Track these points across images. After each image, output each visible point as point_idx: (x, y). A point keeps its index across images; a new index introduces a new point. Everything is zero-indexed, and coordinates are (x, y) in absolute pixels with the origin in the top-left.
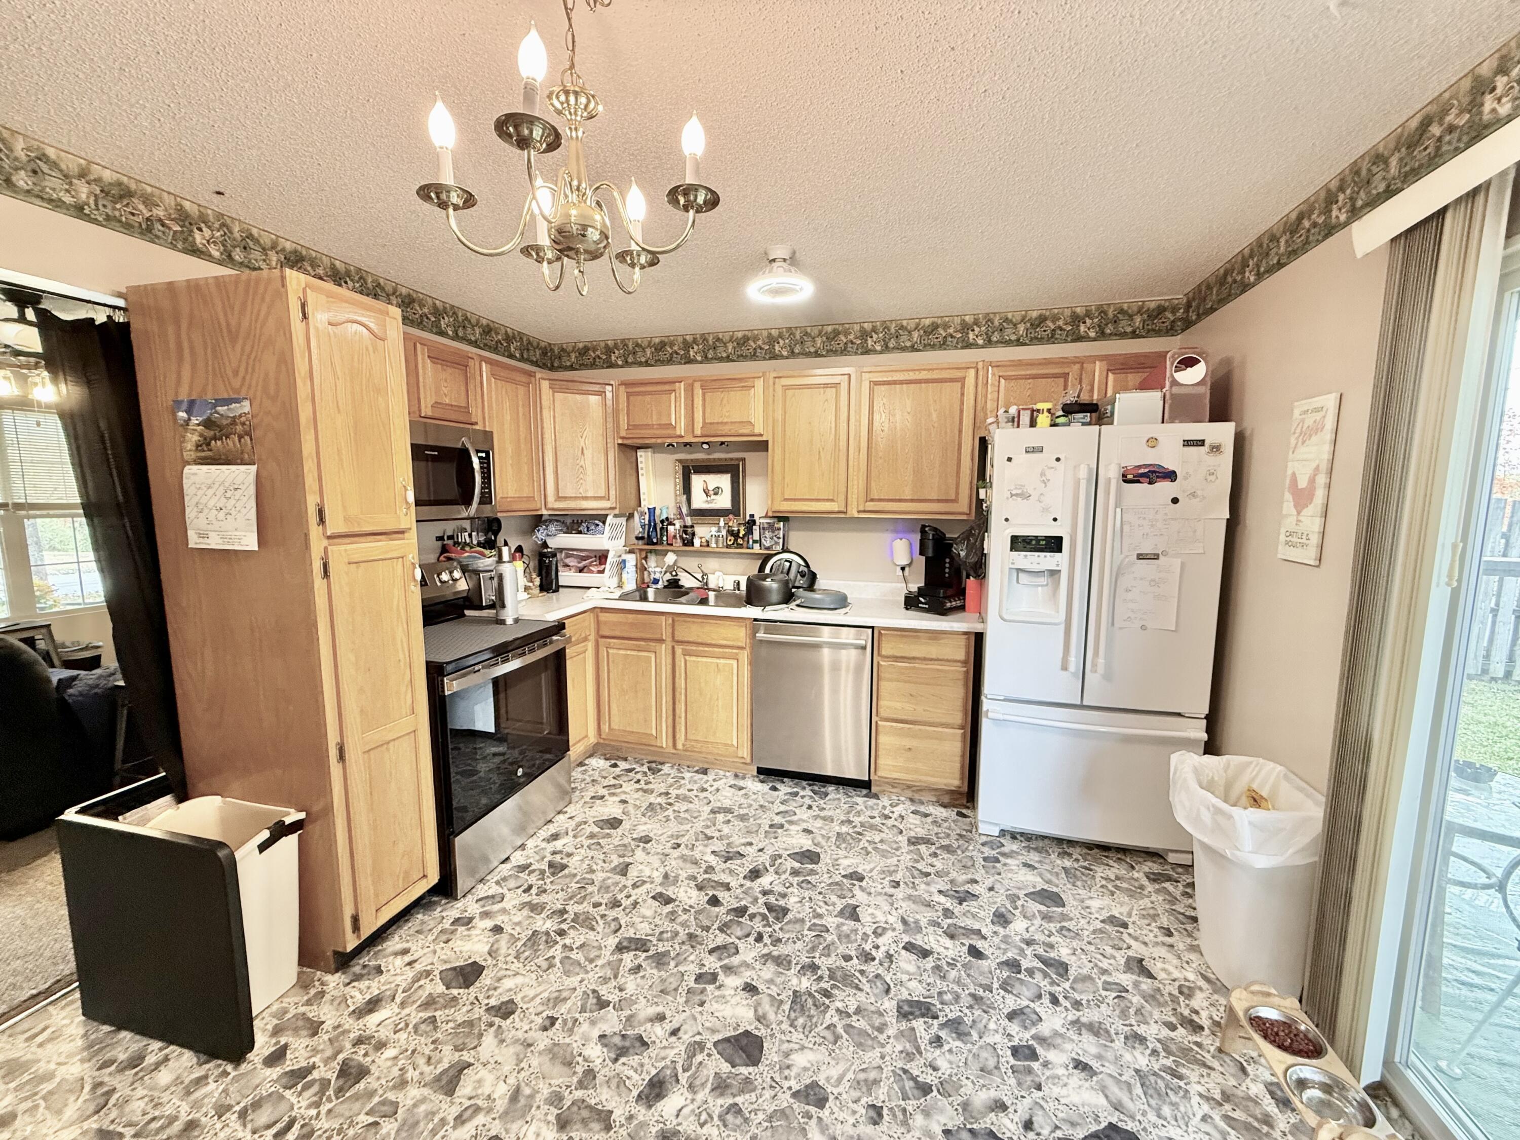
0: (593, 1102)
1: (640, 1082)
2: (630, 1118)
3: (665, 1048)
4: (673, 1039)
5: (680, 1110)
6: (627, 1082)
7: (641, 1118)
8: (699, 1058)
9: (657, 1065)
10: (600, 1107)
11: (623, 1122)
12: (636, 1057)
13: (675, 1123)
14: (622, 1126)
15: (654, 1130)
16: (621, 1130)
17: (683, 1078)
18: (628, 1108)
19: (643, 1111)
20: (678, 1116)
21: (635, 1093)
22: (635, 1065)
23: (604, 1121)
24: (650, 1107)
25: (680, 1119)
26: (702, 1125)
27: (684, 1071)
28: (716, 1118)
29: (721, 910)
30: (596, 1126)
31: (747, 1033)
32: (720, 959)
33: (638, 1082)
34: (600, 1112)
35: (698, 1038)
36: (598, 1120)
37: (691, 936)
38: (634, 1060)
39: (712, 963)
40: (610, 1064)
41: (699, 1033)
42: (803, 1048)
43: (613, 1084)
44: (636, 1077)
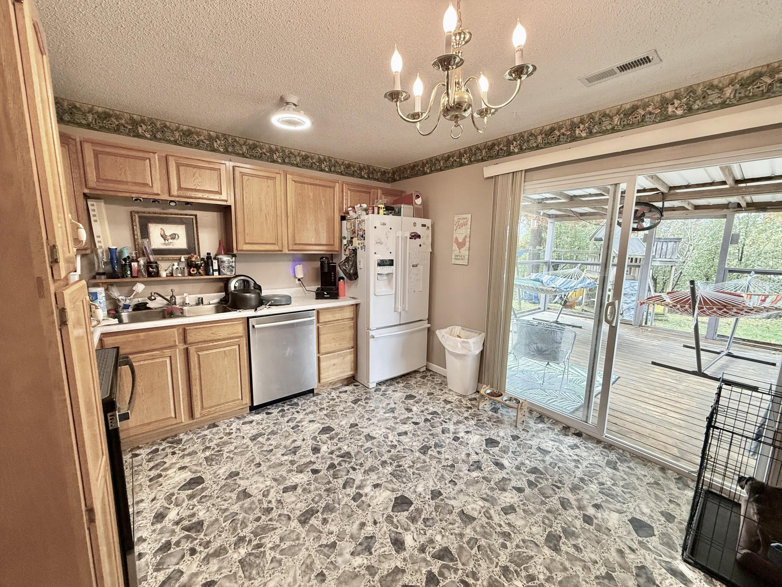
0: (386, 573)
1: (390, 548)
2: (405, 560)
3: (380, 530)
4: (378, 525)
5: (414, 539)
6: (386, 553)
7: (407, 555)
8: (395, 520)
9: (386, 537)
10: (390, 571)
11: (405, 563)
12: (376, 544)
13: (418, 543)
14: (406, 565)
15: (416, 553)
16: (408, 566)
17: (400, 530)
18: (399, 559)
19: (405, 553)
20: (416, 541)
21: (394, 552)
22: (380, 546)
23: (399, 571)
24: (405, 549)
25: (418, 541)
26: (425, 534)
27: (397, 528)
28: (425, 528)
29: (323, 472)
30: (399, 576)
31: (396, 498)
32: (352, 487)
33: (389, 548)
34: (393, 572)
35: (385, 516)
36: (397, 574)
37: (328, 490)
38: (377, 545)
39: (351, 491)
40: (371, 556)
41: (383, 514)
42: (416, 486)
43: (383, 560)
44: (386, 549)
